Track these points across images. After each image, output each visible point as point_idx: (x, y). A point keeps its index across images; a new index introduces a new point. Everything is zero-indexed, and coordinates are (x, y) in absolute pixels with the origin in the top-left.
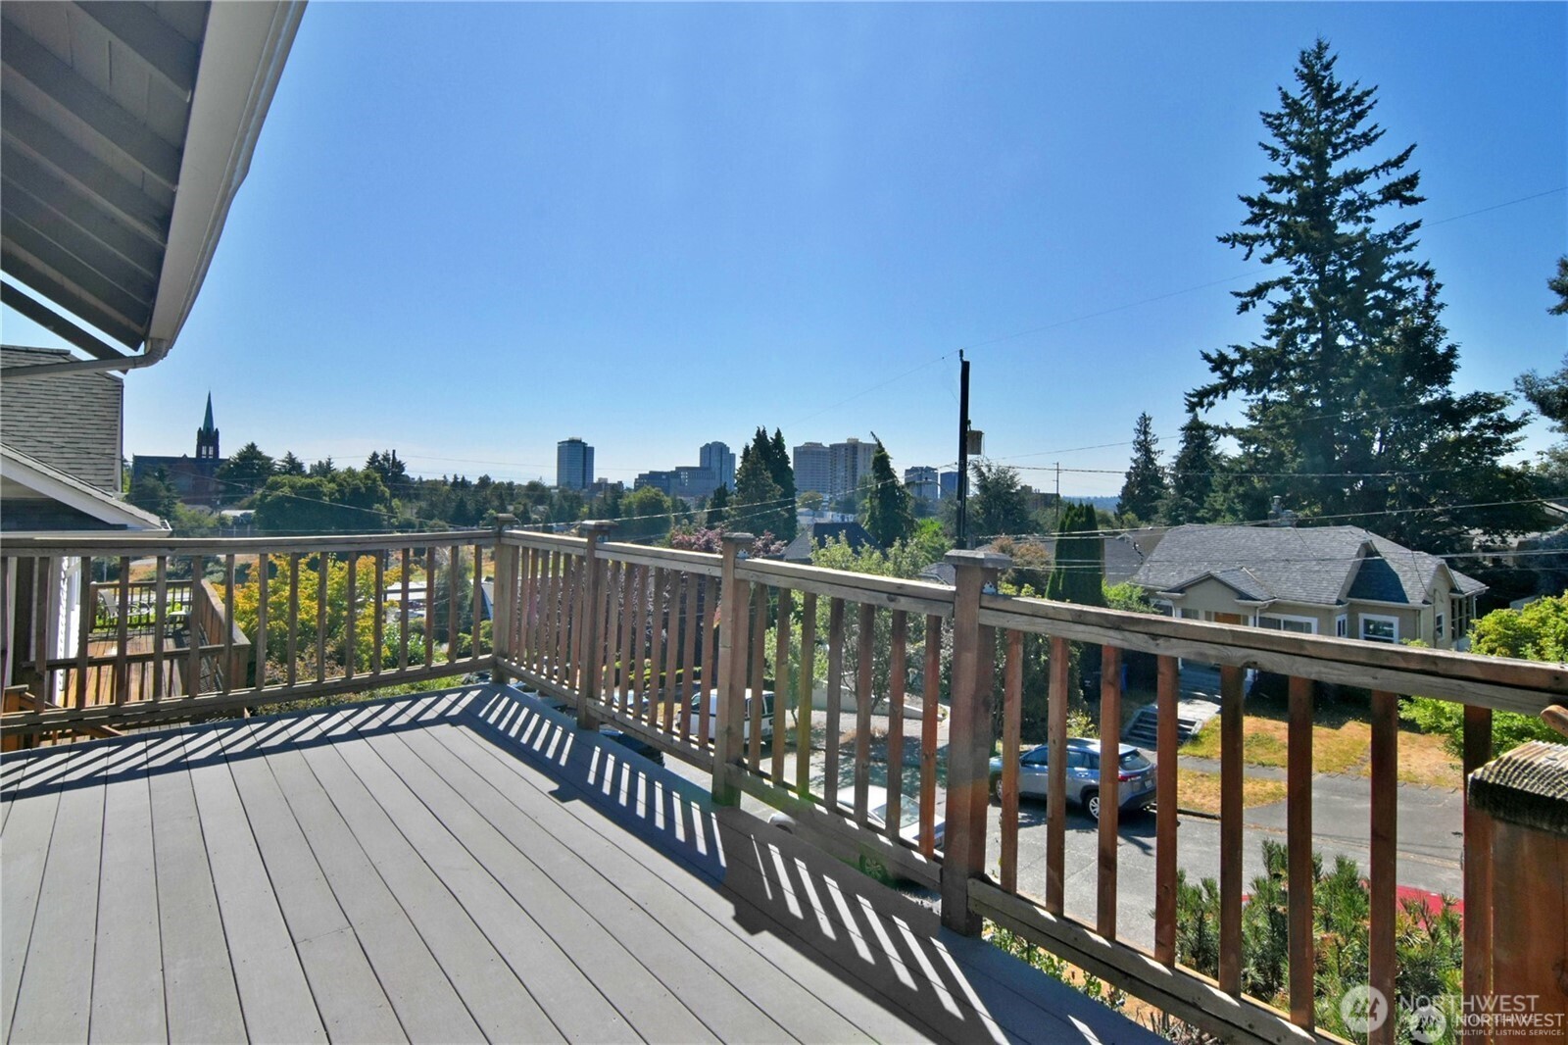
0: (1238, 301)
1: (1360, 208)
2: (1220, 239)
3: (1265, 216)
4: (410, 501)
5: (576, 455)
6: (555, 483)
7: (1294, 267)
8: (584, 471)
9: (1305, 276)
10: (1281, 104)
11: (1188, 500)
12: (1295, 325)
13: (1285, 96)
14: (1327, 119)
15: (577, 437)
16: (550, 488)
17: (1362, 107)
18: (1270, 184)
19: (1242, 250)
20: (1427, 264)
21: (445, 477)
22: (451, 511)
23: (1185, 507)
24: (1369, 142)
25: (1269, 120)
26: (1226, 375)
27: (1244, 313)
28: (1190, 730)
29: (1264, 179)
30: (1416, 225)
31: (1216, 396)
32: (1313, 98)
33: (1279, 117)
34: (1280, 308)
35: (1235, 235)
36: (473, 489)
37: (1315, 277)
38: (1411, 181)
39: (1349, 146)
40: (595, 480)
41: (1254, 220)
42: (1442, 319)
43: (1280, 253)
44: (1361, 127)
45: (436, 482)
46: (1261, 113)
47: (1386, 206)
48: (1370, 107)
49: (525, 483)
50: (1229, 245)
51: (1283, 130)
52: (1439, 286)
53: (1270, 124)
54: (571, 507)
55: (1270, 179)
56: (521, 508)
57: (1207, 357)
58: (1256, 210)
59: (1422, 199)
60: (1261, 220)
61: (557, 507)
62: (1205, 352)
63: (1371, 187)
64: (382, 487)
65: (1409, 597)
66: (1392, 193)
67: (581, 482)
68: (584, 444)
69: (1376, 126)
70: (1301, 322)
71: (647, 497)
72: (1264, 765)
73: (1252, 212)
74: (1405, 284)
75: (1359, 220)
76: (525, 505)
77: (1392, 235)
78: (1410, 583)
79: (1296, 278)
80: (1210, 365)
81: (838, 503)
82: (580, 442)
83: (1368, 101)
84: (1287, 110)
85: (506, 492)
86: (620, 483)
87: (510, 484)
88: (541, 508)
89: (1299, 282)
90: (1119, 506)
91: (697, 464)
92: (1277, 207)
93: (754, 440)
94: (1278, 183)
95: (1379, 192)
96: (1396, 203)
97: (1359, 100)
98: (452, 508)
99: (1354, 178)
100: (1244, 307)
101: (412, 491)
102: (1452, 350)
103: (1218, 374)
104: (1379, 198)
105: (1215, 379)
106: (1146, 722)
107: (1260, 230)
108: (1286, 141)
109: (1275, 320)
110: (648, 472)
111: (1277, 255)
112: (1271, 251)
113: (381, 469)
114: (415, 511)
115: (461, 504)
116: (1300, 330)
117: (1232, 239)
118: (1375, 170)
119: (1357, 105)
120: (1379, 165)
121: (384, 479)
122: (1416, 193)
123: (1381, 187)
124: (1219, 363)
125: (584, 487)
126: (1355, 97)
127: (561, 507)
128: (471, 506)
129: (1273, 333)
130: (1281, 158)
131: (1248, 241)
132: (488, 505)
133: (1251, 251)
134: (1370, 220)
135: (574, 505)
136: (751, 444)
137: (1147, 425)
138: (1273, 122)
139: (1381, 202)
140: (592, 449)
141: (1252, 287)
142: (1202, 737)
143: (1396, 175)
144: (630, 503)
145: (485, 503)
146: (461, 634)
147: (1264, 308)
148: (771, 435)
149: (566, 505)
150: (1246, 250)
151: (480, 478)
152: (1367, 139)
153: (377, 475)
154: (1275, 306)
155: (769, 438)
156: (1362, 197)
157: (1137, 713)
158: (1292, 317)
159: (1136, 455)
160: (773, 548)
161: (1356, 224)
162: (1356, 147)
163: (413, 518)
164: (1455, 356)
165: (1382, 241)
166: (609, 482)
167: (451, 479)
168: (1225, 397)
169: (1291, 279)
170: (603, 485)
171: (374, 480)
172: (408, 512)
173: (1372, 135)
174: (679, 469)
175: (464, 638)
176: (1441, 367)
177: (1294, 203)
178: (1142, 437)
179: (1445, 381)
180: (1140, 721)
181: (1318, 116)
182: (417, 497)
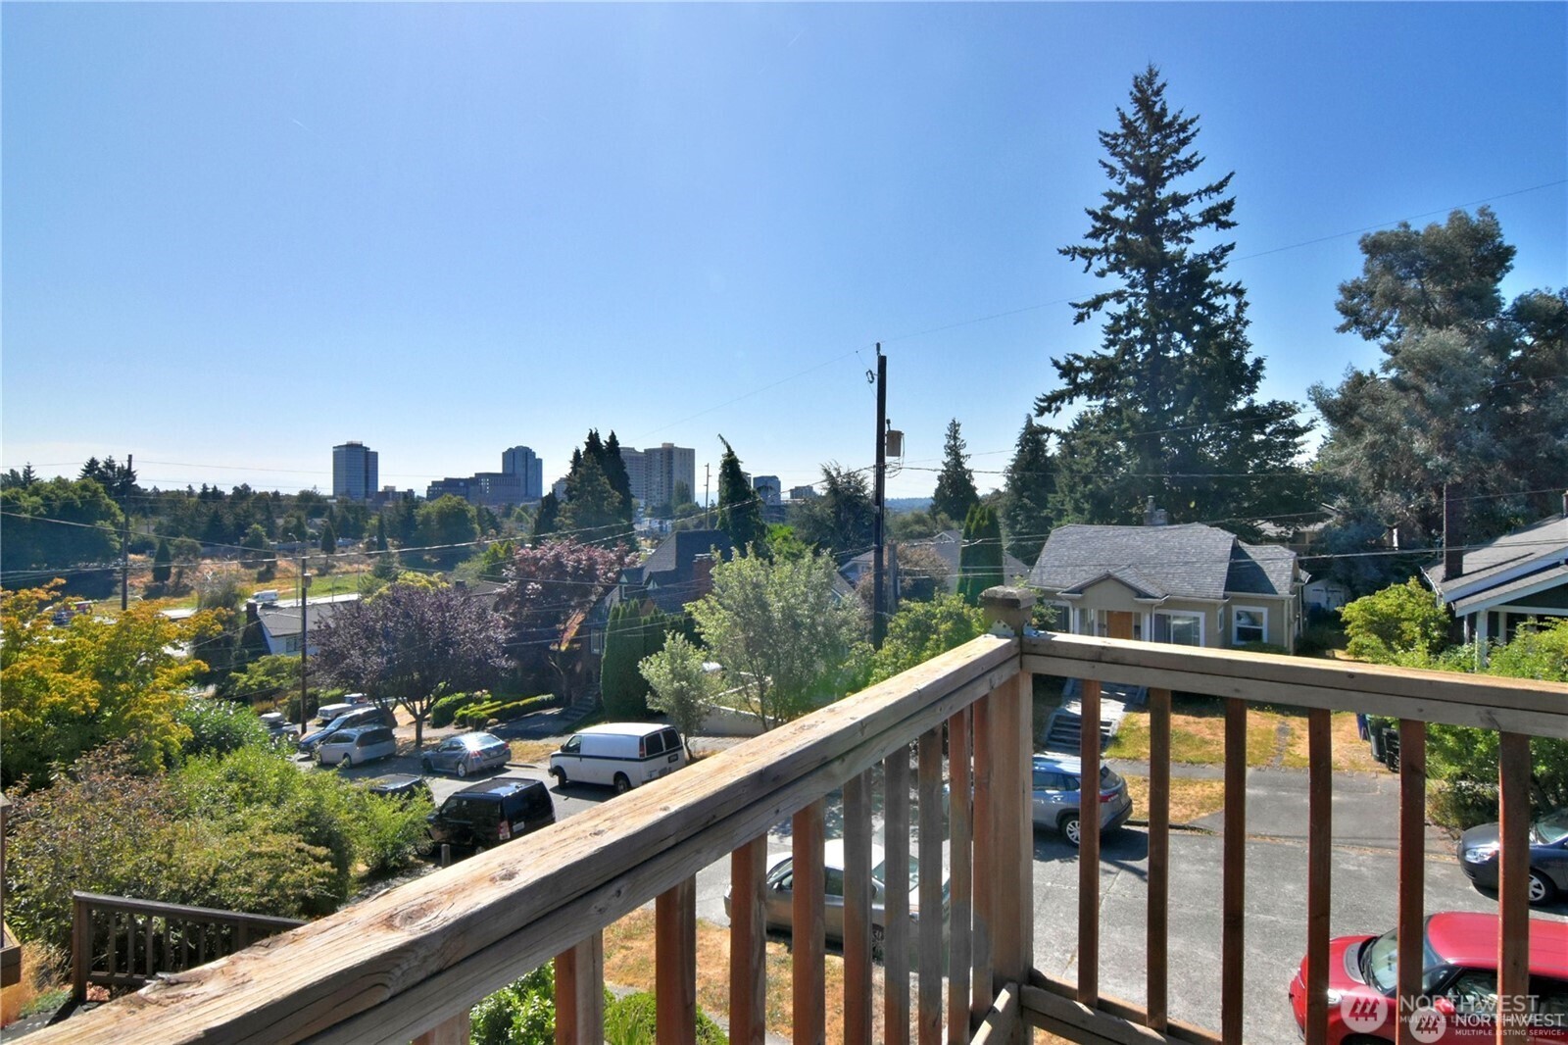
0: (1076, 312)
1: (1183, 229)
2: (1061, 252)
3: (1103, 231)
4: (145, 516)
5: (355, 462)
6: (330, 492)
7: (1127, 281)
8: (367, 478)
9: (1138, 290)
10: (1120, 124)
11: (1026, 501)
12: (1131, 335)
13: (1123, 117)
14: (1157, 143)
15: (356, 440)
16: (326, 498)
17: (1185, 135)
18: (1110, 200)
19: (1081, 262)
20: (1239, 283)
21: (190, 487)
22: (203, 528)
23: (1023, 507)
24: (1191, 168)
25: (1106, 139)
26: (1073, 381)
27: (1080, 324)
28: (1108, 731)
29: (1105, 195)
30: (1231, 247)
31: (1062, 402)
32: (1144, 122)
33: (1115, 137)
34: (1117, 319)
35: (1075, 249)
36: (227, 500)
37: (1145, 291)
38: (1227, 207)
39: (1174, 170)
40: (381, 488)
41: (1095, 234)
42: (1249, 333)
43: (1114, 267)
44: (1184, 154)
45: (179, 493)
46: (1100, 132)
47: (1205, 228)
48: (1193, 135)
49: (295, 493)
50: (1069, 257)
51: (1118, 149)
52: (1246, 304)
53: (1107, 144)
54: (356, 519)
55: (1110, 195)
56: (294, 521)
57: (1056, 364)
58: (1098, 225)
59: (1234, 224)
60: (1101, 235)
61: (339, 519)
62: (1055, 358)
63: (1194, 210)
64: (107, 500)
65: (1277, 589)
66: (1212, 217)
67: (363, 490)
68: (366, 448)
69: (1196, 154)
70: (1137, 332)
71: (447, 506)
72: (1192, 763)
73: (1093, 227)
74: (1218, 301)
75: (1180, 240)
76: (299, 518)
77: (1211, 255)
78: (1274, 575)
79: (1129, 290)
80: (1058, 372)
81: (654, 508)
82: (359, 447)
83: (1191, 129)
84: (1124, 131)
85: (272, 503)
86: (411, 492)
87: (276, 494)
88: (318, 521)
89: (1131, 295)
90: (932, 506)
91: (499, 470)
92: (1116, 222)
93: (587, 443)
94: (1116, 199)
95: (1200, 215)
96: (1214, 225)
97: (1183, 128)
98: (203, 522)
99: (1179, 201)
100: (1080, 318)
101: (147, 505)
102: (1259, 363)
103: (1065, 380)
104: (1200, 220)
105: (1062, 385)
106: (1063, 726)
107: (1099, 245)
108: (1123, 160)
109: (1114, 330)
110: (442, 479)
111: (1111, 270)
112: (1105, 266)
113: (102, 477)
114: (152, 527)
115: (216, 519)
116: (1136, 340)
117: (1071, 252)
118: (1199, 194)
119: (1181, 132)
120: (1203, 189)
121: (109, 489)
122: (1230, 218)
123: (1201, 210)
124: (1067, 370)
125: (367, 495)
126: (1179, 125)
127: (344, 519)
128: (228, 520)
129: (1111, 343)
130: (1118, 176)
131: (1088, 254)
132: (251, 520)
133: (1090, 264)
134: (1190, 241)
135: (360, 516)
136: (583, 448)
137: (956, 431)
138: (1110, 142)
139: (1201, 225)
140: (376, 454)
141: (1089, 298)
142: (1121, 737)
143: (1217, 199)
144: (428, 513)
145: (246, 517)
146: (233, 674)
147: (1100, 319)
148: (604, 438)
149: (350, 517)
150: (1085, 263)
151: (235, 488)
152: (1189, 165)
153: (99, 485)
154: (1112, 317)
155: (602, 441)
156: (1186, 218)
157: (1052, 717)
158: (1129, 327)
159: (947, 459)
160: (627, 560)
161: (1177, 244)
162: (1180, 172)
163: (152, 536)
164: (1262, 368)
165: (1203, 260)
166: (398, 490)
167: (198, 489)
168: (1071, 403)
169: (1125, 292)
170: (389, 493)
171: (95, 492)
172: (143, 529)
173: (1193, 161)
174: (479, 476)
175: (237, 680)
176: (1250, 377)
177: (1131, 220)
178: (952, 442)
179: (1252, 389)
180: (1056, 725)
181: (1149, 139)
182: (155, 511)
